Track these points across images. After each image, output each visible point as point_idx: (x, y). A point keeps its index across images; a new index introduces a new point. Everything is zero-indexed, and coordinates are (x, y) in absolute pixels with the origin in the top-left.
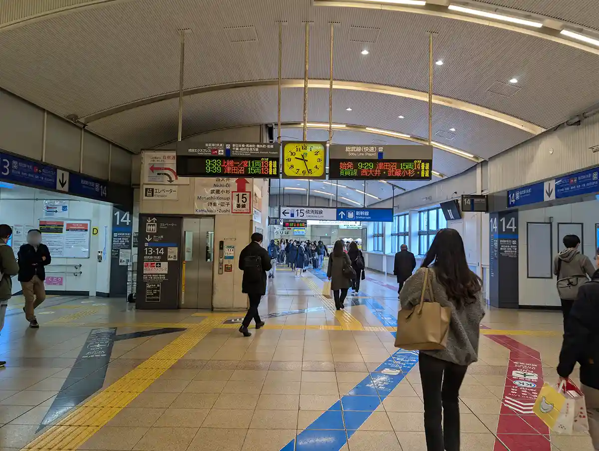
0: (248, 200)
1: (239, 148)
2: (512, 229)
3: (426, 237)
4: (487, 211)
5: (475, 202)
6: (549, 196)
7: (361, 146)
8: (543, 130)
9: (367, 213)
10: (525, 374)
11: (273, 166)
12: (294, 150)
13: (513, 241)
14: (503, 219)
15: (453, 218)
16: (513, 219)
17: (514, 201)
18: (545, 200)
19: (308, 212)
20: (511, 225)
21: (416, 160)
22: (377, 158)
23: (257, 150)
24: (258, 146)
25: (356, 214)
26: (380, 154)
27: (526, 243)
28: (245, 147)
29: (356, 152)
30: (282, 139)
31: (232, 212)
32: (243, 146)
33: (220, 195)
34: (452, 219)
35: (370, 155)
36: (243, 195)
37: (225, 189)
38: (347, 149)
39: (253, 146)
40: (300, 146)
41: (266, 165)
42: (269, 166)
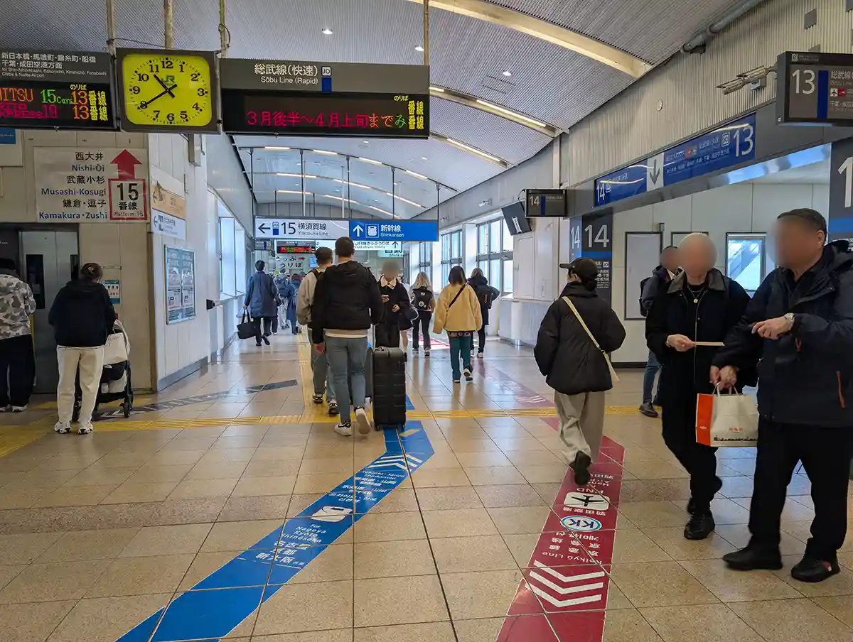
0: (141, 195)
1: (17, 61)
2: (603, 243)
3: (486, 262)
4: (565, 215)
5: (546, 201)
6: (655, 182)
7: (287, 63)
8: (649, 67)
9: (398, 228)
10: (588, 497)
11: (97, 101)
12: (145, 70)
13: (605, 263)
14: (589, 228)
15: (520, 231)
16: (605, 227)
17: (604, 194)
18: (648, 190)
19: (302, 226)
20: (602, 237)
21: (398, 95)
22: (320, 89)
23: (59, 65)
24: (61, 58)
25: (380, 228)
26: (326, 81)
27: (624, 265)
28: (31, 59)
29: (276, 77)
30: (117, 44)
31: (111, 218)
32: (26, 56)
33: (86, 186)
34: (520, 233)
35: (305, 82)
36: (130, 185)
37: (95, 174)
38: (258, 69)
39: (50, 56)
40: (157, 60)
41: (83, 100)
42: (89, 101)
